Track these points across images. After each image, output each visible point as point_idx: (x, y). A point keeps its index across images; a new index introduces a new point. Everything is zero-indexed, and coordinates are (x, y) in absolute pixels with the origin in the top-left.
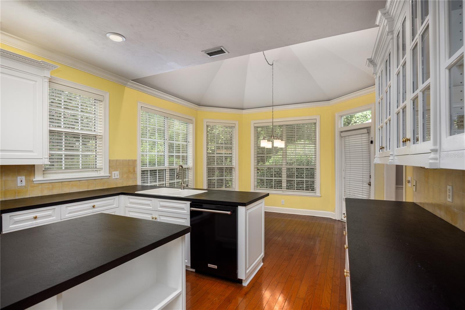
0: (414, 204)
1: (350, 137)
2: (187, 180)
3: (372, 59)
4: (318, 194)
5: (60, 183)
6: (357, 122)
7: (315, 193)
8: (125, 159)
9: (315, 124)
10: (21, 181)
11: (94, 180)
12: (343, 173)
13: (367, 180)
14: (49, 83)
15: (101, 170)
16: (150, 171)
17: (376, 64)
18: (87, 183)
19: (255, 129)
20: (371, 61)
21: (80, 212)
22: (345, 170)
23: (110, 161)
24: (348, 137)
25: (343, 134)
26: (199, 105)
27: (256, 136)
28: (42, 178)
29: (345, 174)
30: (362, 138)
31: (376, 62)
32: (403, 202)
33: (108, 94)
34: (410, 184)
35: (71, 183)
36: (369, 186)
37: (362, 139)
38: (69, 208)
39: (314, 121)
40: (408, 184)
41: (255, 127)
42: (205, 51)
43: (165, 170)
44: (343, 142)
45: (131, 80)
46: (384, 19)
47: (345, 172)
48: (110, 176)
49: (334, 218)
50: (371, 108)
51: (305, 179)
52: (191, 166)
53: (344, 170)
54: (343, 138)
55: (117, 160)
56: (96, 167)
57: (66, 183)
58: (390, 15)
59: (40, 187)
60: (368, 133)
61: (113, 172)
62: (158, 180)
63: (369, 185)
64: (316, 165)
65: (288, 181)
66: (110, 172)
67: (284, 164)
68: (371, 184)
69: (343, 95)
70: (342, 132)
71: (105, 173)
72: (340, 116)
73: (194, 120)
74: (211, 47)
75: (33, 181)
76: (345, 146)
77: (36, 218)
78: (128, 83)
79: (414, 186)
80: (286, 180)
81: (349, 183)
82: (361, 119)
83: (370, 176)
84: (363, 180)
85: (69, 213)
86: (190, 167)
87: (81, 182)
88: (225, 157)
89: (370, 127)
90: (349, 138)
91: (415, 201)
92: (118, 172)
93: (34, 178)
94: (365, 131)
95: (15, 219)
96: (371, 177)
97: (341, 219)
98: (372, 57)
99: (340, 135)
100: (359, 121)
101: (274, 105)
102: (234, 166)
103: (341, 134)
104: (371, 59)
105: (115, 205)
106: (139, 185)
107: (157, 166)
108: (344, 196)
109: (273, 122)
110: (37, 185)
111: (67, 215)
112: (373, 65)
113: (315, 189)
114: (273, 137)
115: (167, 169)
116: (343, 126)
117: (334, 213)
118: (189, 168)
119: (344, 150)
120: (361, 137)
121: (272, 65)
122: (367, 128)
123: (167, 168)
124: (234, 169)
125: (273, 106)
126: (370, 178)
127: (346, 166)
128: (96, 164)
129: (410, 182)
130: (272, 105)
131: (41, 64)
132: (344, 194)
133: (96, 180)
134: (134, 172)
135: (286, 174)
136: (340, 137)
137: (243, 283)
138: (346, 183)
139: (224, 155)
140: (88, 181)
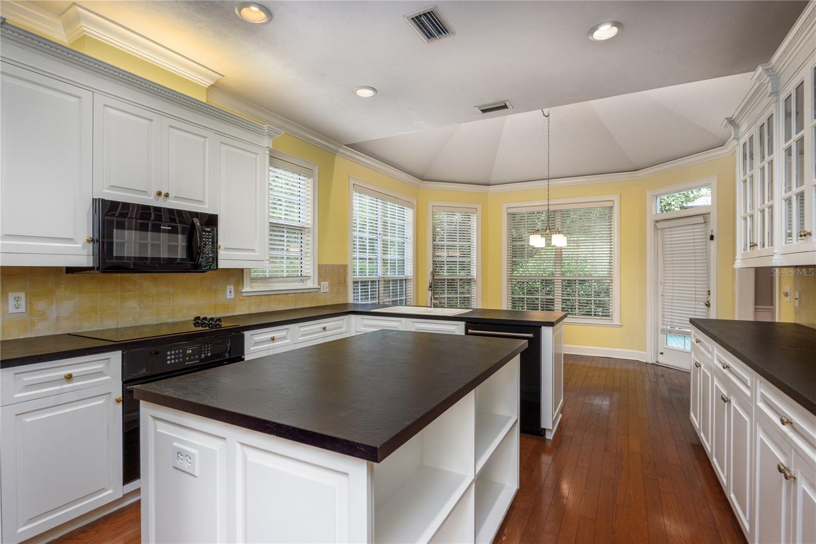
0: (797, 326)
1: (673, 229)
2: (404, 298)
3: (733, 118)
4: (616, 321)
5: (267, 297)
6: (673, 203)
7: (611, 320)
8: (335, 264)
9: (611, 208)
10: (230, 292)
11: (301, 294)
12: (660, 287)
13: (704, 298)
14: (270, 159)
15: (309, 279)
16: (361, 282)
17: (737, 125)
18: (295, 298)
19: (508, 216)
20: (731, 121)
21: (315, 334)
22: (664, 283)
23: (320, 266)
24: (669, 230)
25: (659, 225)
26: (423, 179)
27: (509, 228)
28: (250, 288)
29: (664, 289)
30: (695, 231)
31: (739, 123)
32: (775, 322)
33: (317, 166)
34: (789, 297)
35: (279, 296)
36: (707, 307)
37: (693, 232)
38: (302, 329)
39: (610, 204)
40: (783, 298)
41: (508, 214)
42: (479, 107)
43: (379, 281)
44: (660, 237)
45: (345, 145)
46: (766, 76)
47: (664, 286)
48: (319, 288)
49: (644, 361)
50: (710, 183)
51: (593, 298)
52: (410, 276)
53: (661, 283)
54: (659, 231)
55: (326, 265)
56: (301, 275)
57: (273, 296)
58: (775, 72)
59: (248, 301)
60: (705, 222)
61: (322, 283)
62: (369, 296)
63: (707, 305)
64: (612, 276)
65: (564, 301)
66: (319, 284)
67: (558, 274)
68: (710, 304)
69: (659, 163)
70: (657, 221)
71: (313, 284)
72: (654, 196)
73: (415, 203)
74: (489, 101)
75: (242, 292)
76: (663, 245)
77: (273, 339)
78: (341, 150)
79: (796, 299)
80: (561, 300)
81: (670, 304)
82: (680, 199)
83: (709, 291)
84: (695, 298)
85: (302, 336)
86: (409, 278)
87: (288, 295)
88: (459, 262)
89: (710, 213)
90: (671, 231)
91: (798, 322)
92: (327, 283)
93: (243, 288)
94: (701, 220)
95: (255, 339)
96: (711, 293)
97: (655, 361)
98: (733, 116)
99: (655, 226)
100: (675, 202)
101: (550, 177)
102: (473, 277)
103: (657, 224)
104: (731, 118)
105: (344, 329)
106: (350, 302)
107: (369, 275)
108: (662, 324)
109: (548, 205)
110: (245, 298)
111: (300, 339)
112: (732, 126)
113: (610, 314)
114: (549, 229)
115: (382, 281)
116: (659, 212)
117: (645, 353)
118: (408, 280)
119: (663, 251)
120: (693, 229)
121: (548, 116)
122: (703, 216)
123: (381, 279)
124: (474, 281)
125: (548, 179)
126: (709, 294)
127: (665, 276)
128: (301, 271)
129: (789, 294)
130: (547, 177)
131: (266, 130)
132: (662, 321)
133: (305, 294)
134: (345, 283)
135: (561, 289)
136: (654, 229)
137: (546, 436)
138: (665, 304)
139: (458, 259)
140: (296, 294)
